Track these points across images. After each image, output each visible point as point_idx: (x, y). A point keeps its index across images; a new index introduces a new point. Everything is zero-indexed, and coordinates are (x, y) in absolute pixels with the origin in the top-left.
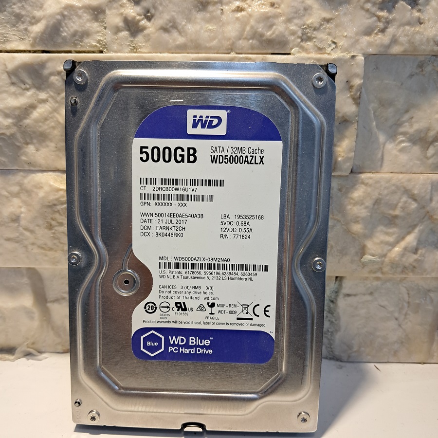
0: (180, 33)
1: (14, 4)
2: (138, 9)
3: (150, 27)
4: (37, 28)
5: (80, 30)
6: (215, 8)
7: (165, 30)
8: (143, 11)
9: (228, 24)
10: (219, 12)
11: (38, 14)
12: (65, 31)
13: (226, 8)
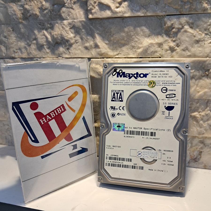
0: (189, 51)
1: (132, 43)
2: (174, 43)
3: (178, 49)
4: (140, 50)
5: (154, 51)
6: (202, 42)
7: (184, 50)
8: (176, 44)
9: (206, 48)
10: (204, 44)
11: (140, 46)
12: (149, 51)
13: (206, 42)
